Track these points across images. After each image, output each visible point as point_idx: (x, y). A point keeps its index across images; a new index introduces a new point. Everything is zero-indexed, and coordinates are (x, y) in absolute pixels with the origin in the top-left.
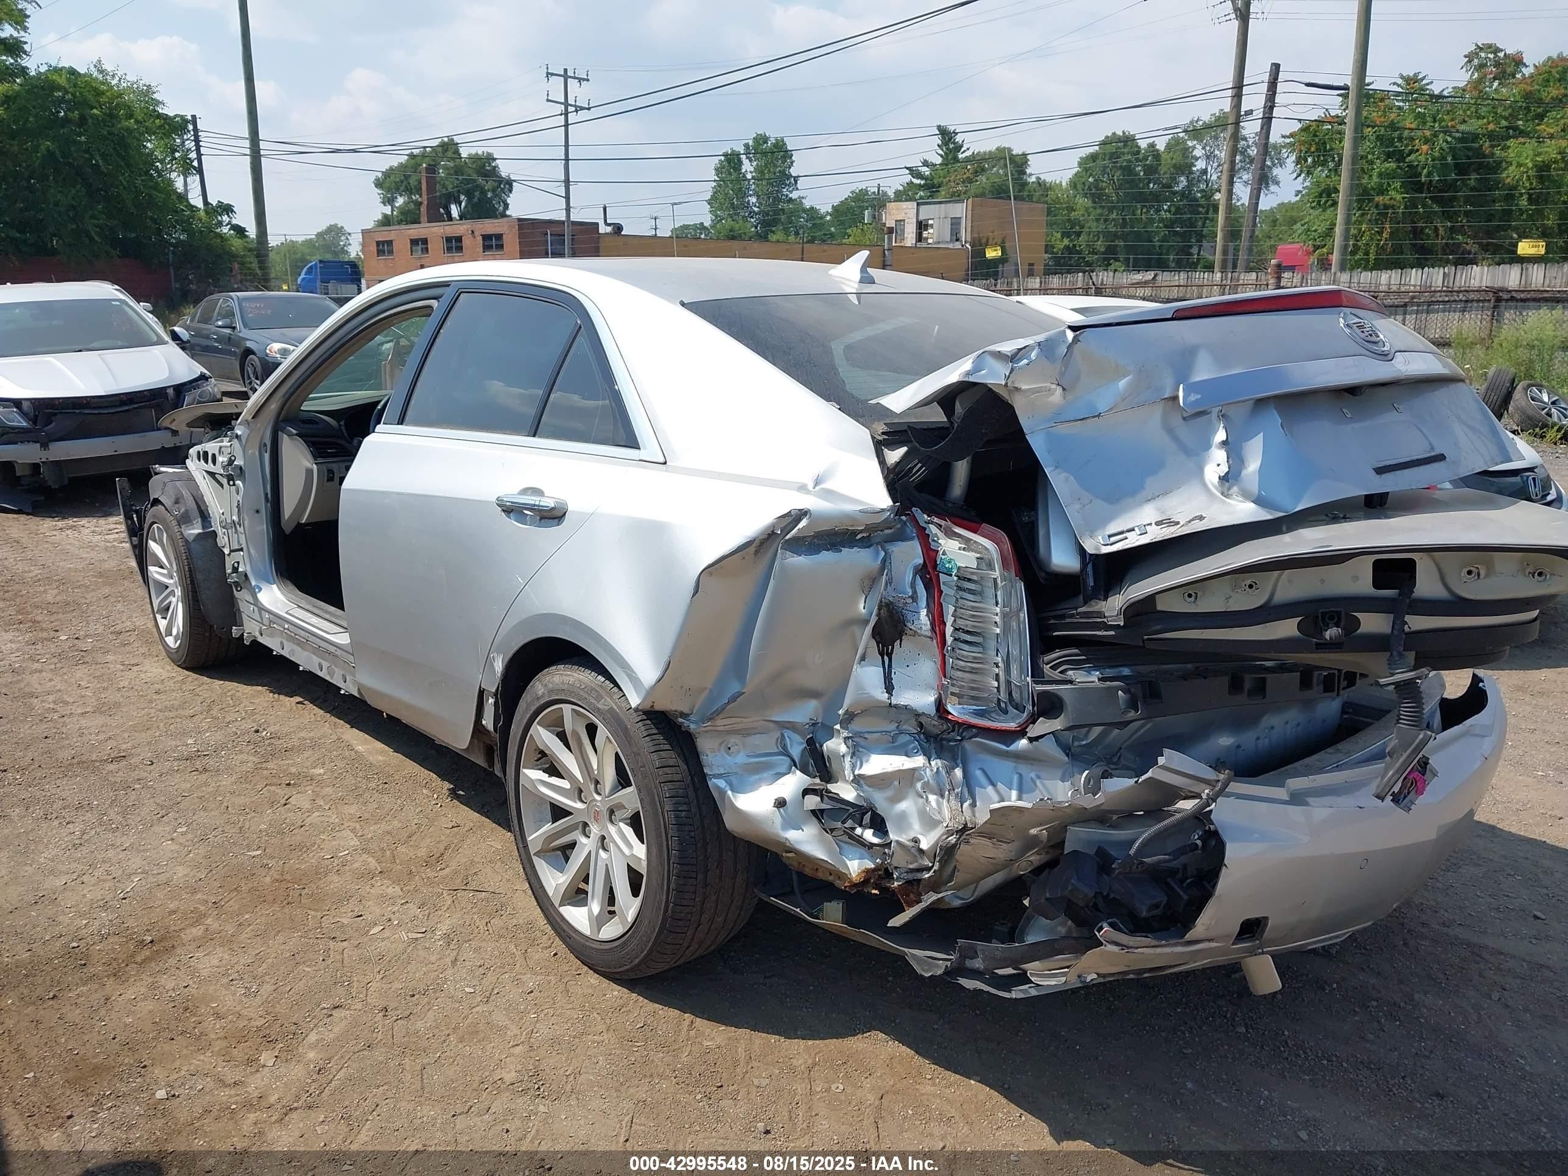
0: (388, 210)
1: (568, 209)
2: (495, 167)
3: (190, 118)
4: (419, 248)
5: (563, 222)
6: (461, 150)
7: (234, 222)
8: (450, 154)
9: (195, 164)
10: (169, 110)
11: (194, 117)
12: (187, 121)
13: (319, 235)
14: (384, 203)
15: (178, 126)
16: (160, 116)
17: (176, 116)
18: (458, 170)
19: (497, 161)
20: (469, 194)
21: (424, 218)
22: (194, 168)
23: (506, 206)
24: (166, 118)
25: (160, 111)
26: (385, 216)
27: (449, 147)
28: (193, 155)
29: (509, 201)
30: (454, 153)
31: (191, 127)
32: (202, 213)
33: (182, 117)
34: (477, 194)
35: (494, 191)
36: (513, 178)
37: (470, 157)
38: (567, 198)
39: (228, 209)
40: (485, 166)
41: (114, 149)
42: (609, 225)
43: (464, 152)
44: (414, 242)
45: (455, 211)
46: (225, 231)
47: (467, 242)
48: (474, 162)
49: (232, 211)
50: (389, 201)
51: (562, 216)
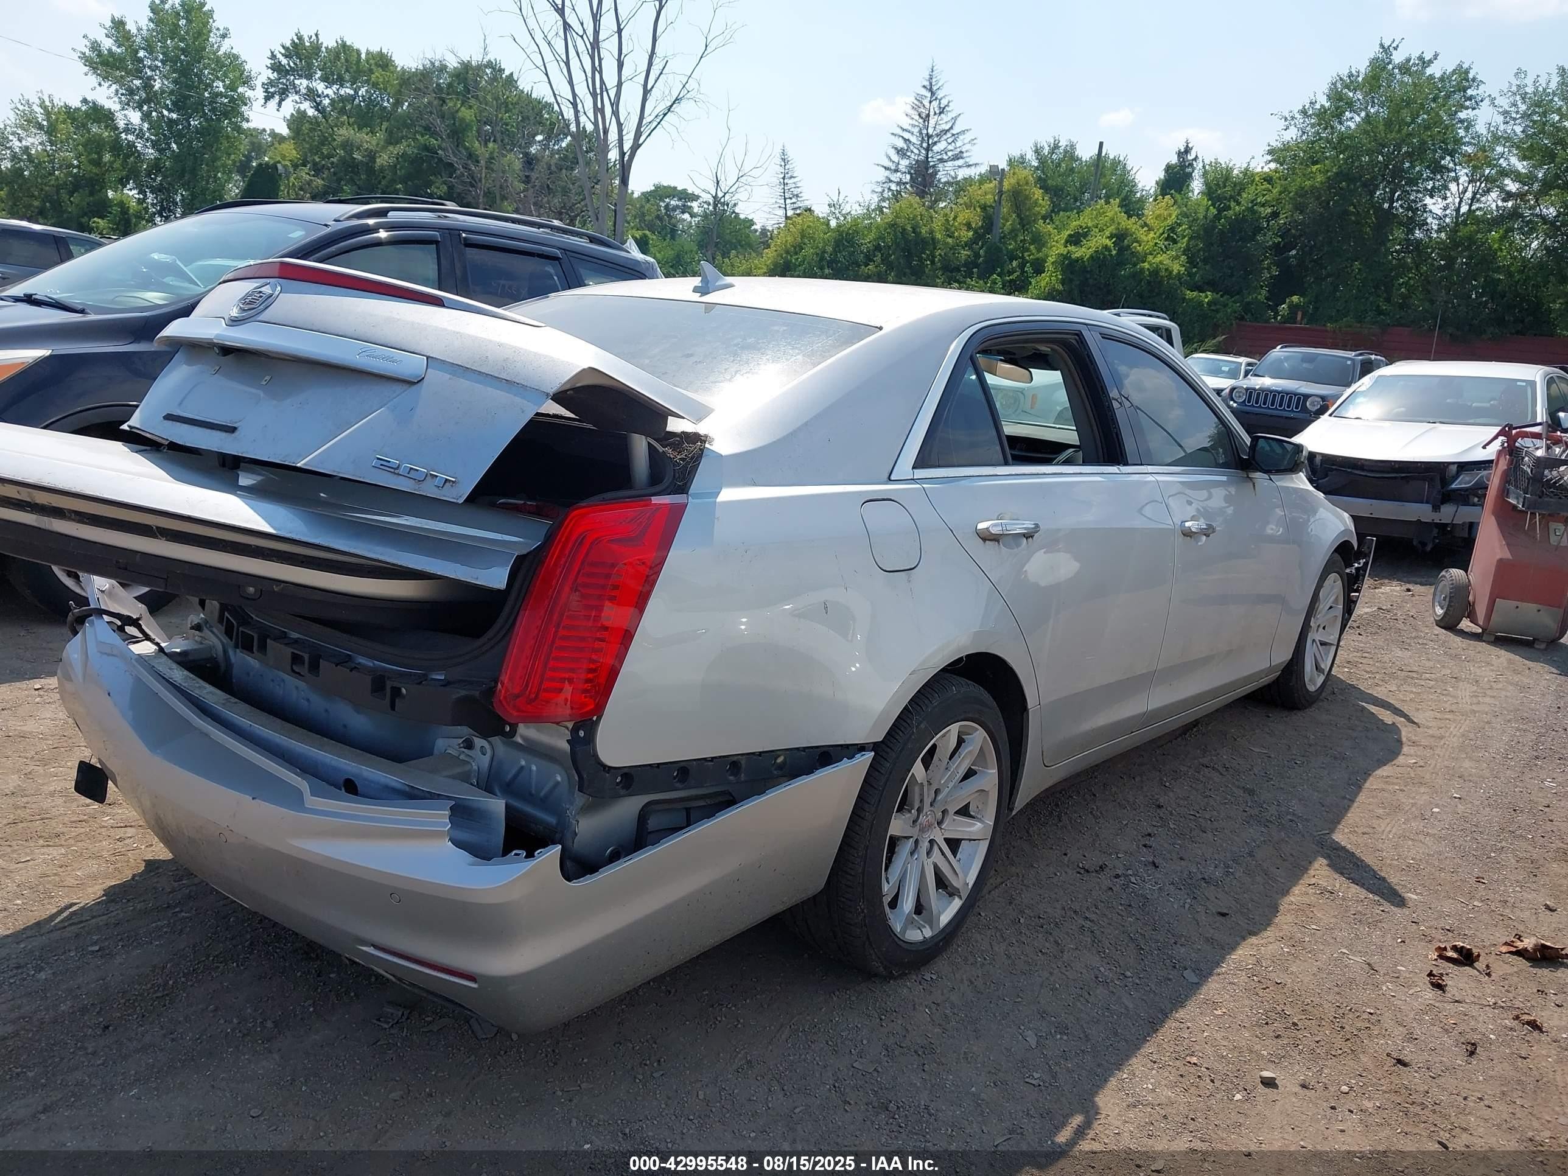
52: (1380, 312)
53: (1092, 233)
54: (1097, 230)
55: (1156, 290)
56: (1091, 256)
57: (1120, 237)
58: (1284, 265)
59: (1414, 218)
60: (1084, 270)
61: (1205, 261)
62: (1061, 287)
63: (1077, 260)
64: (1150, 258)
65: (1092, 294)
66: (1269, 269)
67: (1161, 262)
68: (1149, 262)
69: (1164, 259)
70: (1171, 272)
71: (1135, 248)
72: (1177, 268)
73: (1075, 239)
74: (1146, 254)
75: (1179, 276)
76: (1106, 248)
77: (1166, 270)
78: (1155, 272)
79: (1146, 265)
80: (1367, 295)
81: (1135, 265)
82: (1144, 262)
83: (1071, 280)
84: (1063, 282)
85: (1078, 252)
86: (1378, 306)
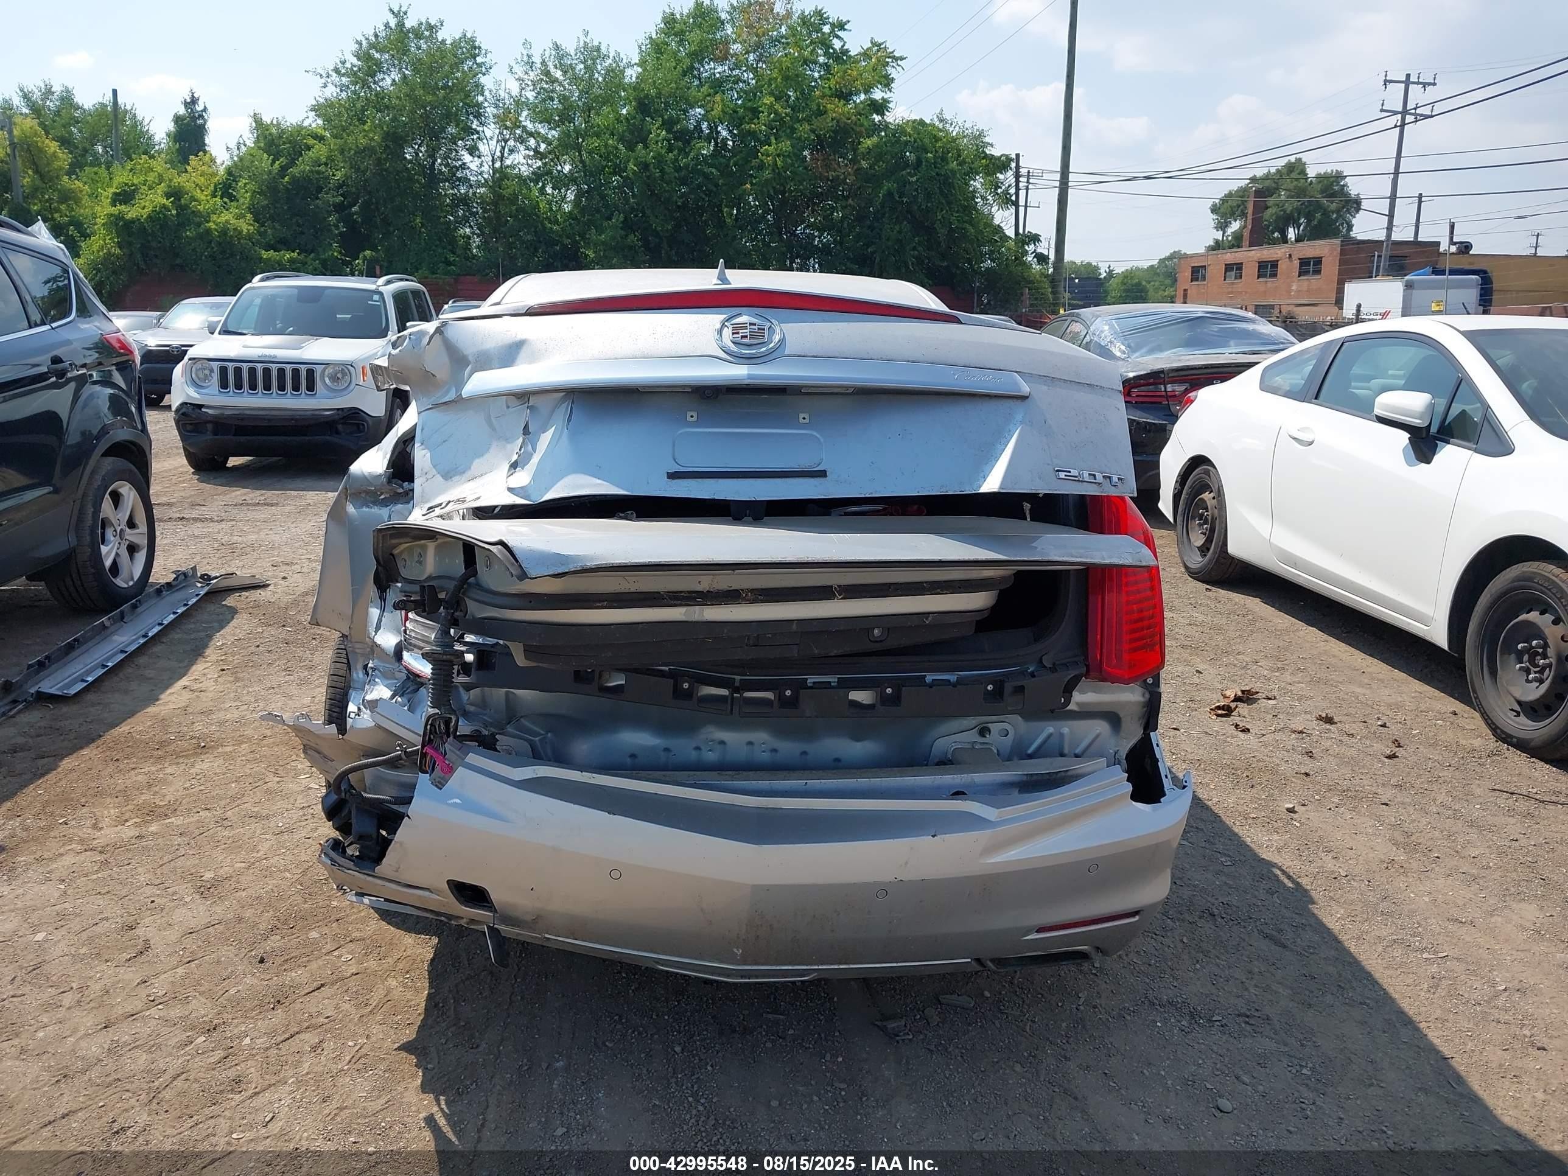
0: (1219, 235)
1: (1389, 229)
2: (1344, 186)
3: (1014, 156)
4: (1233, 273)
5: (1382, 242)
6: (1308, 171)
7: (1039, 250)
8: (1294, 175)
9: (1013, 198)
10: (996, 152)
11: (1018, 156)
12: (1012, 160)
13: (1162, 261)
14: (1217, 228)
15: (1002, 164)
16: (986, 156)
17: (1002, 155)
18: (1300, 192)
19: (1347, 179)
20: (1309, 217)
21: (1246, 242)
22: (1012, 201)
23: (1350, 227)
24: (992, 157)
25: (988, 152)
26: (1217, 242)
27: (1296, 169)
28: (1012, 191)
29: (1354, 221)
30: (1299, 174)
31: (1013, 165)
32: (1011, 243)
33: (1007, 156)
34: (1318, 215)
35: (1338, 211)
36: (1362, 197)
37: (1319, 177)
38: (1391, 216)
39: (1035, 238)
40: (1333, 184)
41: (940, 188)
42: (1455, 244)
43: (1312, 172)
44: (1229, 268)
45: (1291, 234)
46: (1030, 259)
47: (1282, 266)
48: (1320, 182)
49: (1039, 240)
50: (1222, 226)
51: (1381, 236)
52: (448, 263)
53: (141, 191)
54: (146, 188)
55: (228, 251)
56: (149, 217)
57: (175, 194)
58: (348, 220)
59: (454, 175)
60: (143, 230)
61: (272, 219)
62: (118, 251)
63: (132, 221)
64: (214, 217)
65: (156, 256)
66: (337, 227)
67: (227, 222)
68: (214, 222)
69: (226, 217)
70: (240, 232)
71: (195, 206)
72: (246, 226)
73: (125, 197)
74: (208, 213)
75: (250, 237)
76: (164, 206)
77: (235, 229)
78: (224, 232)
79: (212, 225)
80: (434, 248)
81: (199, 225)
82: (208, 222)
83: (130, 244)
84: (120, 245)
85: (131, 212)
86: (446, 258)
